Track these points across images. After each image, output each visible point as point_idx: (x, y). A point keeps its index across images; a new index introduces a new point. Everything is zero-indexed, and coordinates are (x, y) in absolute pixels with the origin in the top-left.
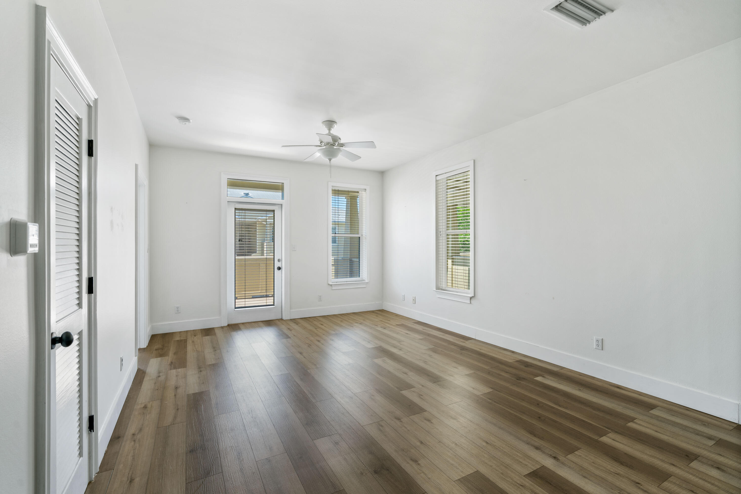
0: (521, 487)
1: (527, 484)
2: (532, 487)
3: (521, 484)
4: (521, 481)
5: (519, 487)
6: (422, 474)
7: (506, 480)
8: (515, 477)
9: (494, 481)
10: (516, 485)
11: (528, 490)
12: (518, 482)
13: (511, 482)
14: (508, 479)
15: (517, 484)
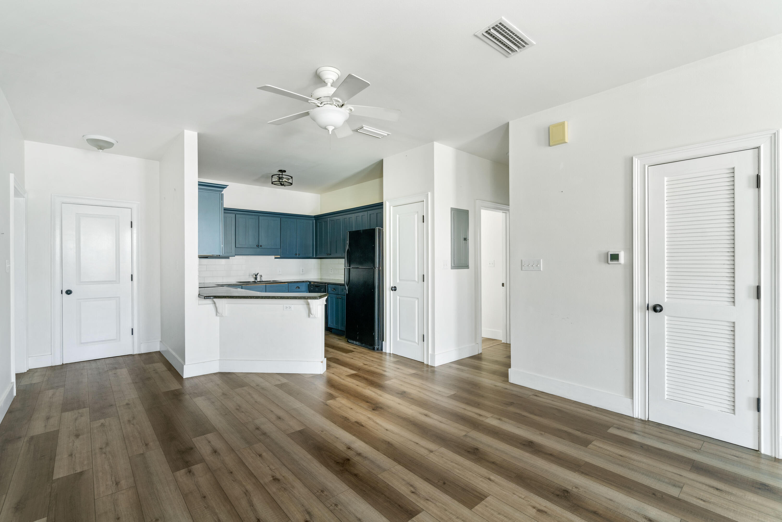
0: (429, 498)
1: (422, 502)
2: (418, 500)
3: (428, 501)
4: (428, 504)
5: (430, 498)
6: (523, 497)
7: (442, 504)
8: (433, 507)
9: (454, 500)
10: (433, 500)
11: (423, 496)
12: (430, 503)
13: (437, 502)
14: (440, 504)
15: (431, 500)
